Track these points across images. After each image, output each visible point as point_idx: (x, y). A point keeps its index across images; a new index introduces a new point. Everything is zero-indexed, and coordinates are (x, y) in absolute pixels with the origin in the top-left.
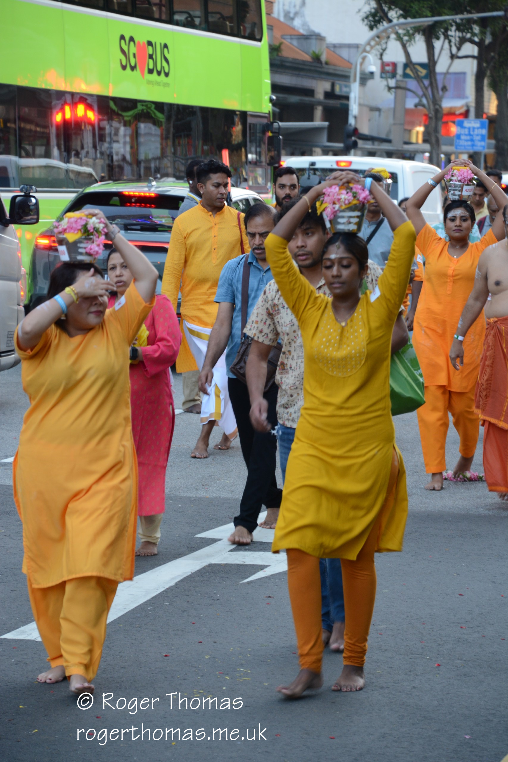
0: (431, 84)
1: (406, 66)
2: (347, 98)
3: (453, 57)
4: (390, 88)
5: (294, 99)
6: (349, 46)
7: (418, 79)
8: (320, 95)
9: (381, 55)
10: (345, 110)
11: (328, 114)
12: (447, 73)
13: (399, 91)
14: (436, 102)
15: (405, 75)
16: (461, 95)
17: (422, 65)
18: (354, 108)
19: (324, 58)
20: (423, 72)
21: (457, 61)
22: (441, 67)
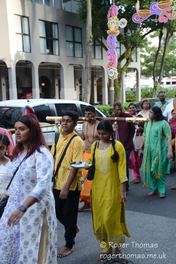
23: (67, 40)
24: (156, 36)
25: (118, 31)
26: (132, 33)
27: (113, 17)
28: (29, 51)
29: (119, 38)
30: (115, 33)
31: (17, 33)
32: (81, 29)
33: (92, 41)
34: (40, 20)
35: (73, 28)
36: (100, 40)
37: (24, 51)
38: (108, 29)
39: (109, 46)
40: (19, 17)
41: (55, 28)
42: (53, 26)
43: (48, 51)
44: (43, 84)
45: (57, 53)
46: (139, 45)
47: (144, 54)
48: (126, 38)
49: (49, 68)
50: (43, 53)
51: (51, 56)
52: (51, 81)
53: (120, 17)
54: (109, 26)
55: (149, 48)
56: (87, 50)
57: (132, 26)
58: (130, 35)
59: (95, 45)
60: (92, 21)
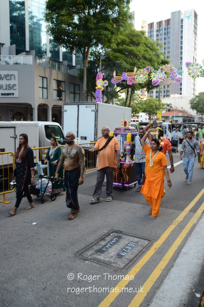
23: (71, 92)
24: (123, 92)
25: (103, 88)
26: (111, 90)
27: (100, 79)
28: (46, 98)
29: (103, 92)
30: (101, 89)
31: (39, 87)
32: (79, 85)
33: (86, 93)
34: (54, 79)
35: (74, 84)
36: (91, 93)
37: (44, 98)
38: (96, 86)
39: (96, 96)
40: (41, 78)
41: (63, 84)
42: (62, 83)
43: (58, 98)
44: (54, 119)
45: (64, 99)
46: (115, 97)
47: (116, 102)
48: (107, 92)
49: (58, 109)
50: (55, 99)
51: (60, 102)
52: (59, 117)
53: (104, 80)
54: (97, 85)
55: (119, 99)
56: (83, 98)
57: (110, 85)
58: (109, 90)
59: (87, 96)
60: (87, 81)
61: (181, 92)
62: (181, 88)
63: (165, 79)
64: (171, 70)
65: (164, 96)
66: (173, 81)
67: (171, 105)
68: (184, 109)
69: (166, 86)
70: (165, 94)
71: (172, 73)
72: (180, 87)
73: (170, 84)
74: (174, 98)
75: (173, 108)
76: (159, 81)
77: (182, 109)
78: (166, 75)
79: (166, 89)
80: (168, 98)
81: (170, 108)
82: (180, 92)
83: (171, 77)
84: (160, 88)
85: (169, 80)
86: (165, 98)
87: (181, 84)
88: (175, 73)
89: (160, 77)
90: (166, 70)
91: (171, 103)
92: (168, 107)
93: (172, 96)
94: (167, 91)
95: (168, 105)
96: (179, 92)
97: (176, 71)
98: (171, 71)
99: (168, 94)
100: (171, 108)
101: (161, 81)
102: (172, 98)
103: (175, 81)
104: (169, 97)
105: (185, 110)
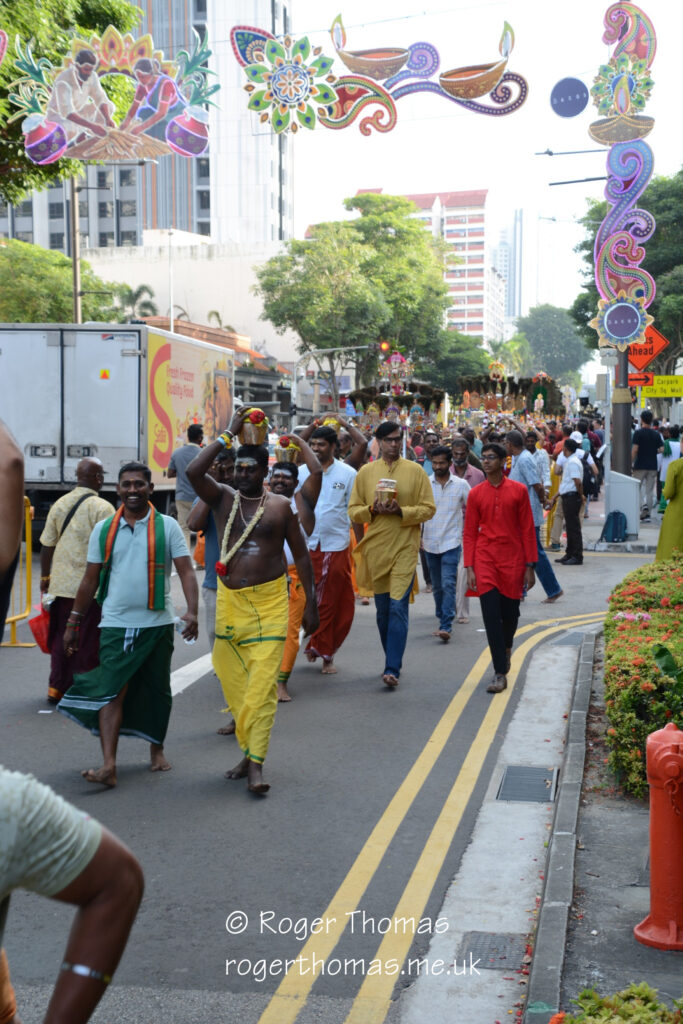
0: (333, 381)
1: (319, 373)
2: (290, 389)
3: (343, 368)
4: (311, 384)
5: (262, 390)
6: (289, 363)
7: (326, 378)
8: (275, 388)
9: (306, 368)
10: (288, 396)
11: (280, 397)
12: (340, 377)
13: (316, 386)
14: (335, 391)
15: (319, 378)
16: (347, 387)
17: (328, 373)
18: (294, 394)
19: (276, 369)
20: (328, 376)
21: (345, 371)
22: (338, 373)
61: (208, 216)
62: (208, 192)
63: (104, 126)
64: (144, 66)
65: (103, 240)
66: (156, 140)
67: (152, 295)
68: (224, 324)
69: (113, 178)
70: (110, 225)
71: (149, 93)
72: (196, 188)
73: (138, 160)
74: (166, 252)
75: (162, 313)
76: (70, 137)
77: (214, 324)
78: (110, 97)
79: (114, 192)
80: (125, 248)
81: (145, 315)
82: (199, 216)
83: (146, 113)
84: (76, 185)
85: (135, 132)
86: (108, 249)
87: (204, 170)
88: (169, 89)
89: (74, 110)
90: (114, 64)
91: (145, 282)
92: (129, 311)
93: (150, 237)
94: (119, 204)
95: (131, 298)
96: (196, 219)
97: (174, 80)
98: (142, 78)
99: (127, 225)
100: (149, 312)
101: (82, 137)
102: (155, 252)
103: (169, 142)
104: (135, 244)
105: (229, 328)
